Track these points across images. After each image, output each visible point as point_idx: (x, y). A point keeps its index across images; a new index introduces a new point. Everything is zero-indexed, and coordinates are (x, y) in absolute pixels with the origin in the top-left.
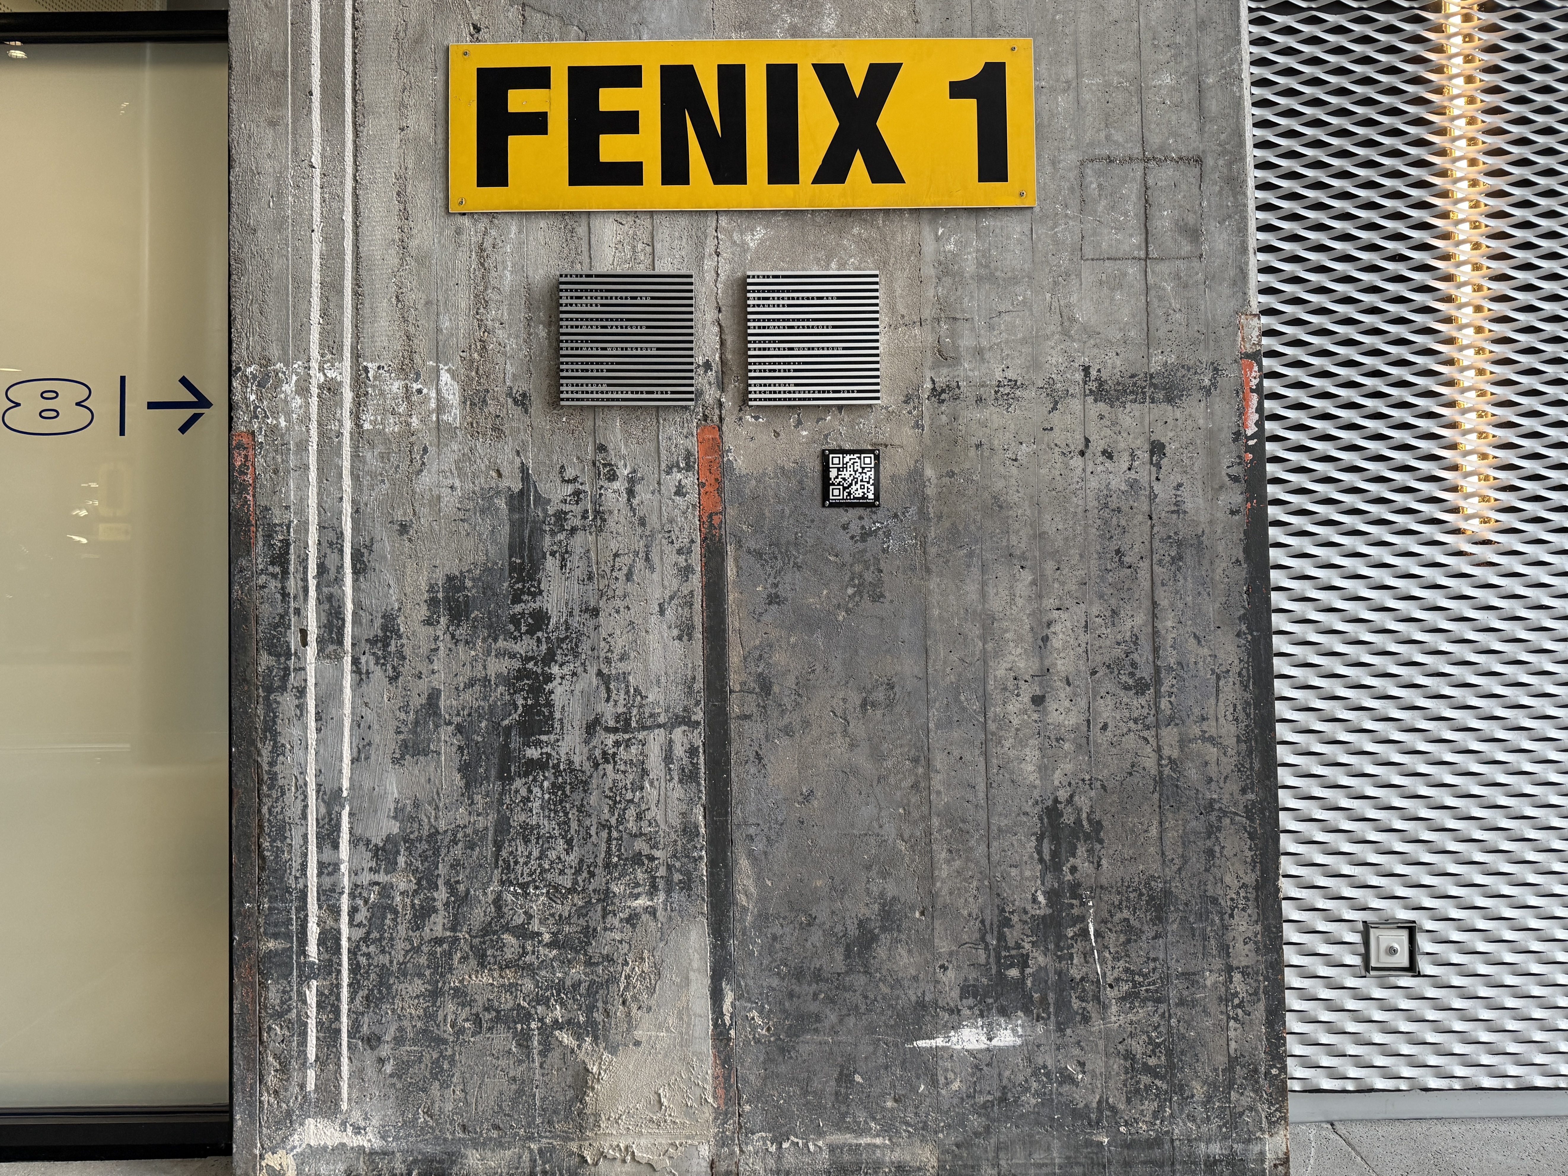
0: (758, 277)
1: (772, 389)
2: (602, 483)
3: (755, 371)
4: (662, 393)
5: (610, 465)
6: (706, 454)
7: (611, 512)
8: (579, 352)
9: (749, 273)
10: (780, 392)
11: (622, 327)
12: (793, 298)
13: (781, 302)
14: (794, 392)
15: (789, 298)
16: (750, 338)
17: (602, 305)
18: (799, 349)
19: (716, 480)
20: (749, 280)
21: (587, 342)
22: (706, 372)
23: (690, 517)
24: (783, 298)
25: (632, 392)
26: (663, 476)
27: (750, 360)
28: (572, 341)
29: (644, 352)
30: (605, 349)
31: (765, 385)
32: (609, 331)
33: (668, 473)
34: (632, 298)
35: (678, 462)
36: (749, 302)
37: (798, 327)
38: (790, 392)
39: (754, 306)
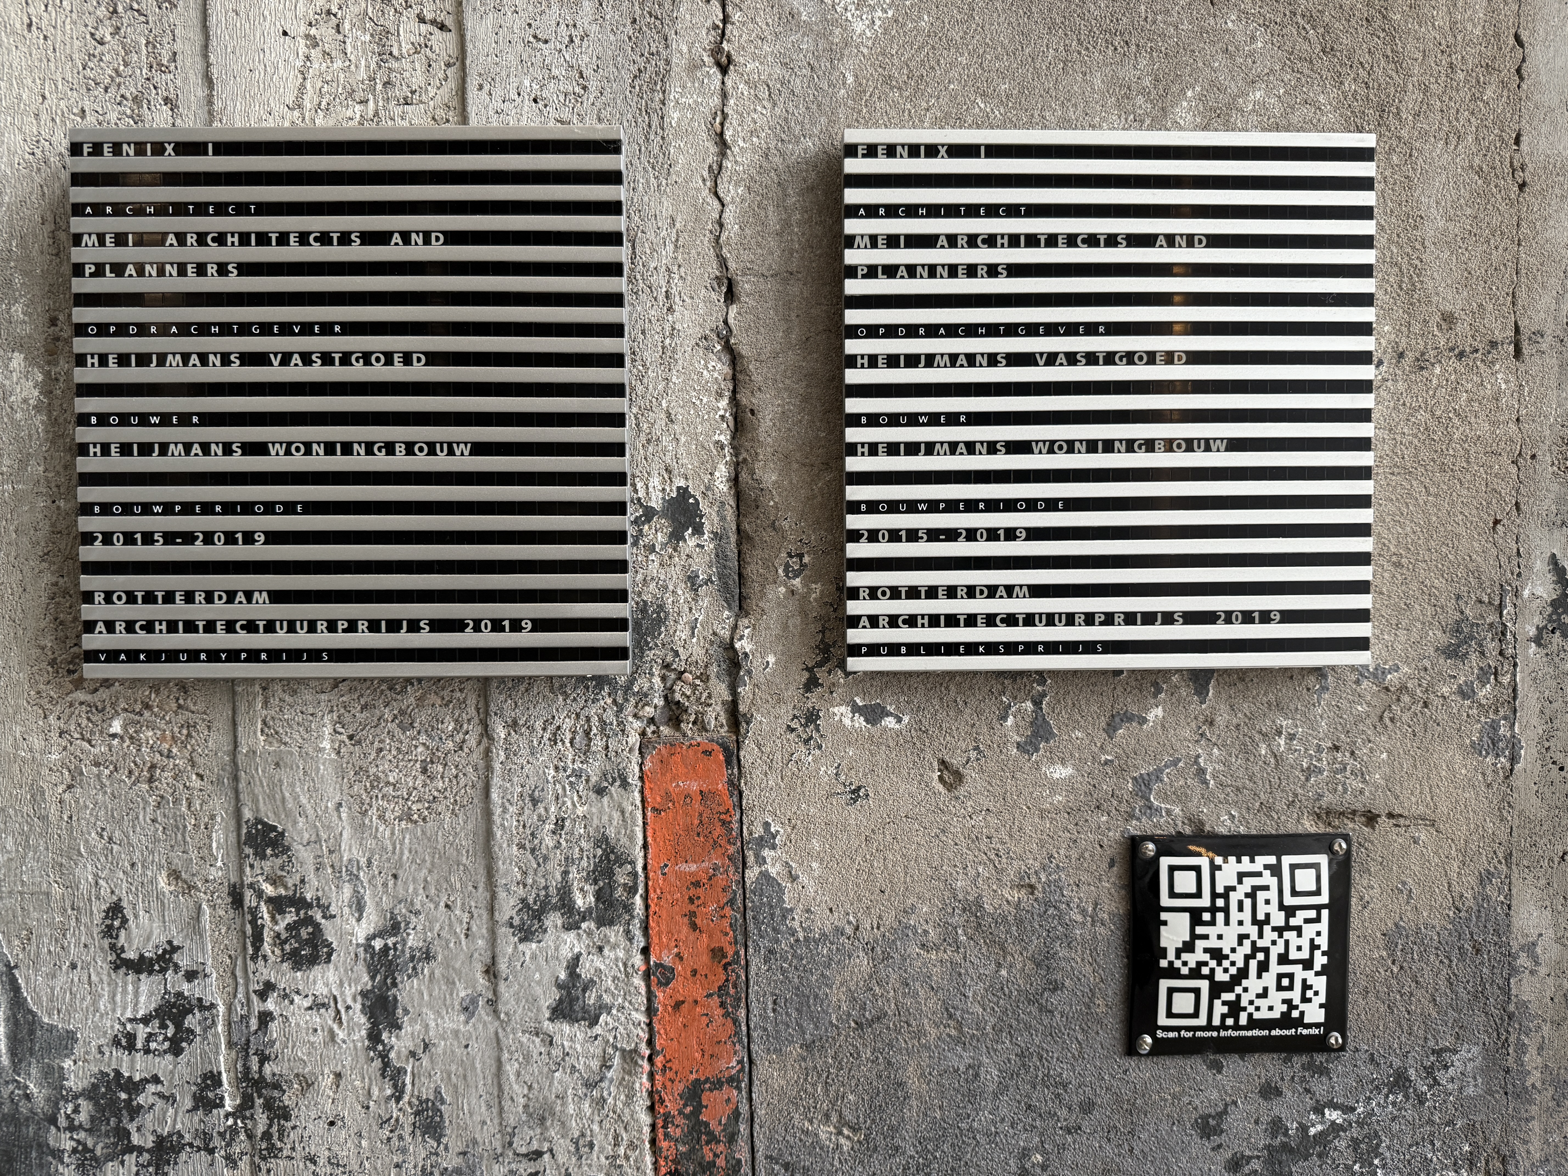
0: (891, 151)
1: (942, 606)
2: (266, 972)
3: (873, 536)
4: (497, 626)
5: (300, 903)
6: (678, 855)
7: (307, 1084)
8: (154, 463)
9: (853, 136)
10: (971, 621)
11: (327, 359)
12: (1032, 241)
13: (983, 256)
14: (1030, 620)
15: (1014, 241)
16: (854, 405)
17: (247, 269)
18: (1052, 447)
19: (717, 953)
20: (853, 166)
21: (185, 419)
22: (676, 536)
23: (614, 1097)
24: (991, 241)
25: (374, 626)
26: (508, 943)
27: (854, 493)
28: (124, 419)
29: (421, 462)
30: (258, 449)
31: (913, 593)
32: (274, 373)
33: (526, 935)
34: (371, 238)
35: (565, 892)
36: (851, 257)
37: (1051, 359)
38: (1011, 620)
39: (872, 272)
